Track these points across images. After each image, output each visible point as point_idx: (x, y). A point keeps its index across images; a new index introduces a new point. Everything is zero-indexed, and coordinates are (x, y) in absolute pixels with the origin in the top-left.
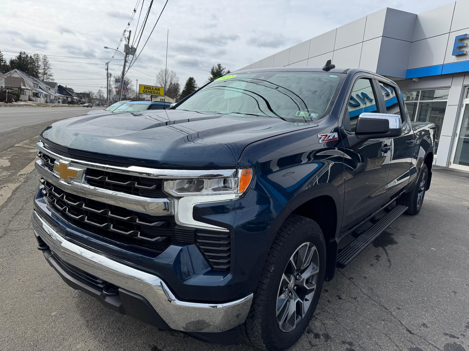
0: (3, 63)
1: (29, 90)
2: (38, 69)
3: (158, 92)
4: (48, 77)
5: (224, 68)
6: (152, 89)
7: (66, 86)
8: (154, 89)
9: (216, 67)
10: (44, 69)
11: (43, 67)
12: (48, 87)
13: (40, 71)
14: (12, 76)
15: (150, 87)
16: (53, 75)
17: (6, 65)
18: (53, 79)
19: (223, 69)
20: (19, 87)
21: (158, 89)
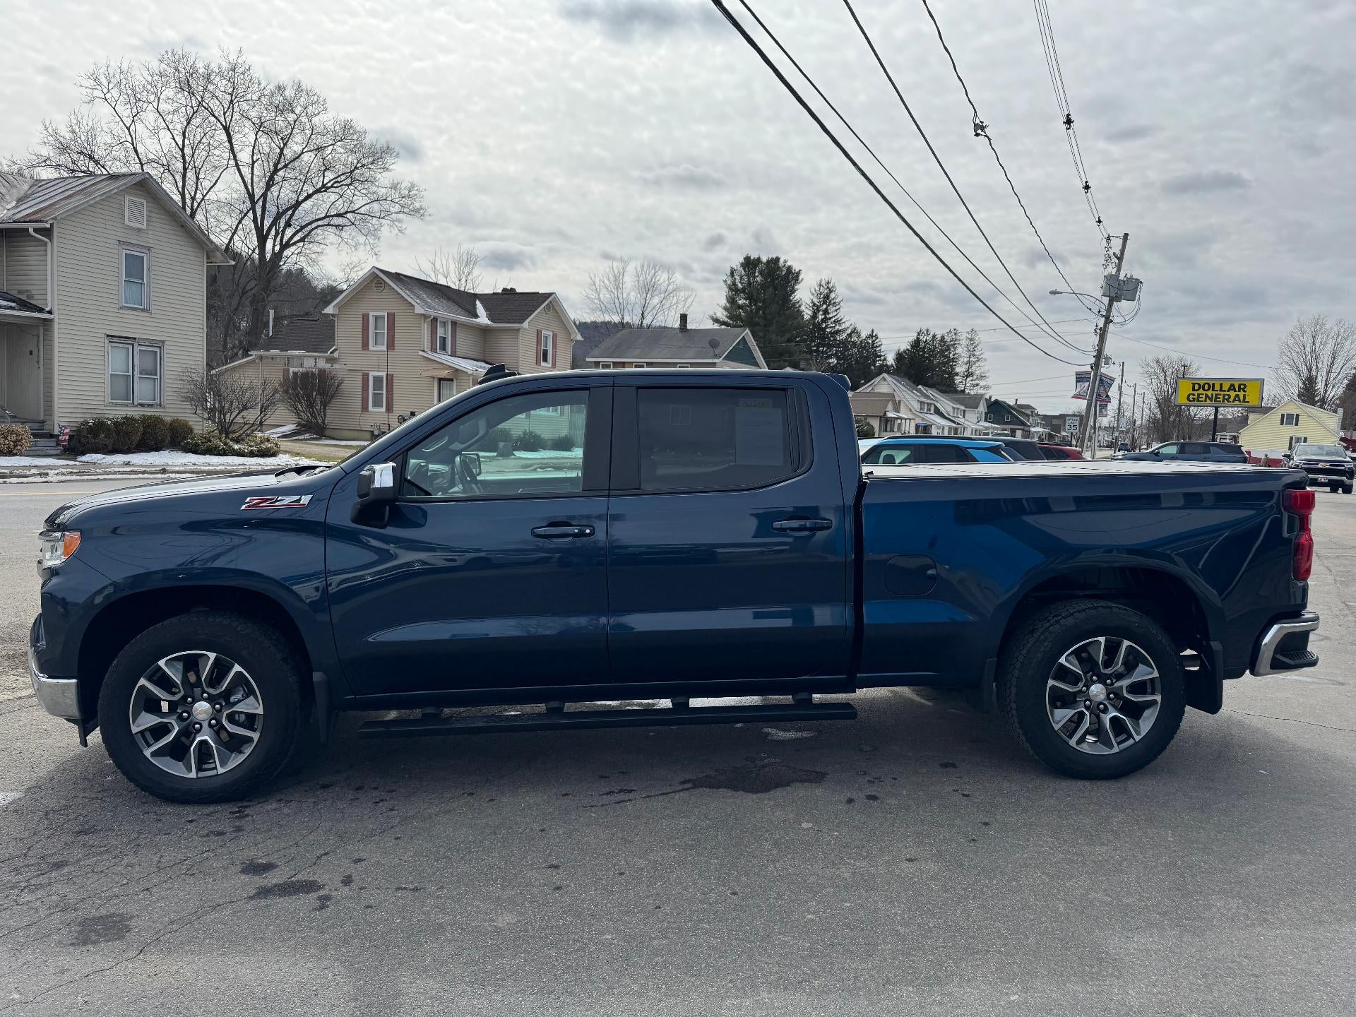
0: (881, 362)
1: (908, 421)
2: (955, 365)
3: (1241, 394)
4: (977, 381)
6: (1217, 387)
7: (1017, 400)
8: (1226, 387)
10: (969, 362)
11: (966, 360)
12: (958, 409)
13: (958, 370)
14: (876, 391)
15: (1211, 383)
16: (987, 375)
17: (887, 365)
18: (986, 387)
20: (882, 414)
21: (1240, 385)
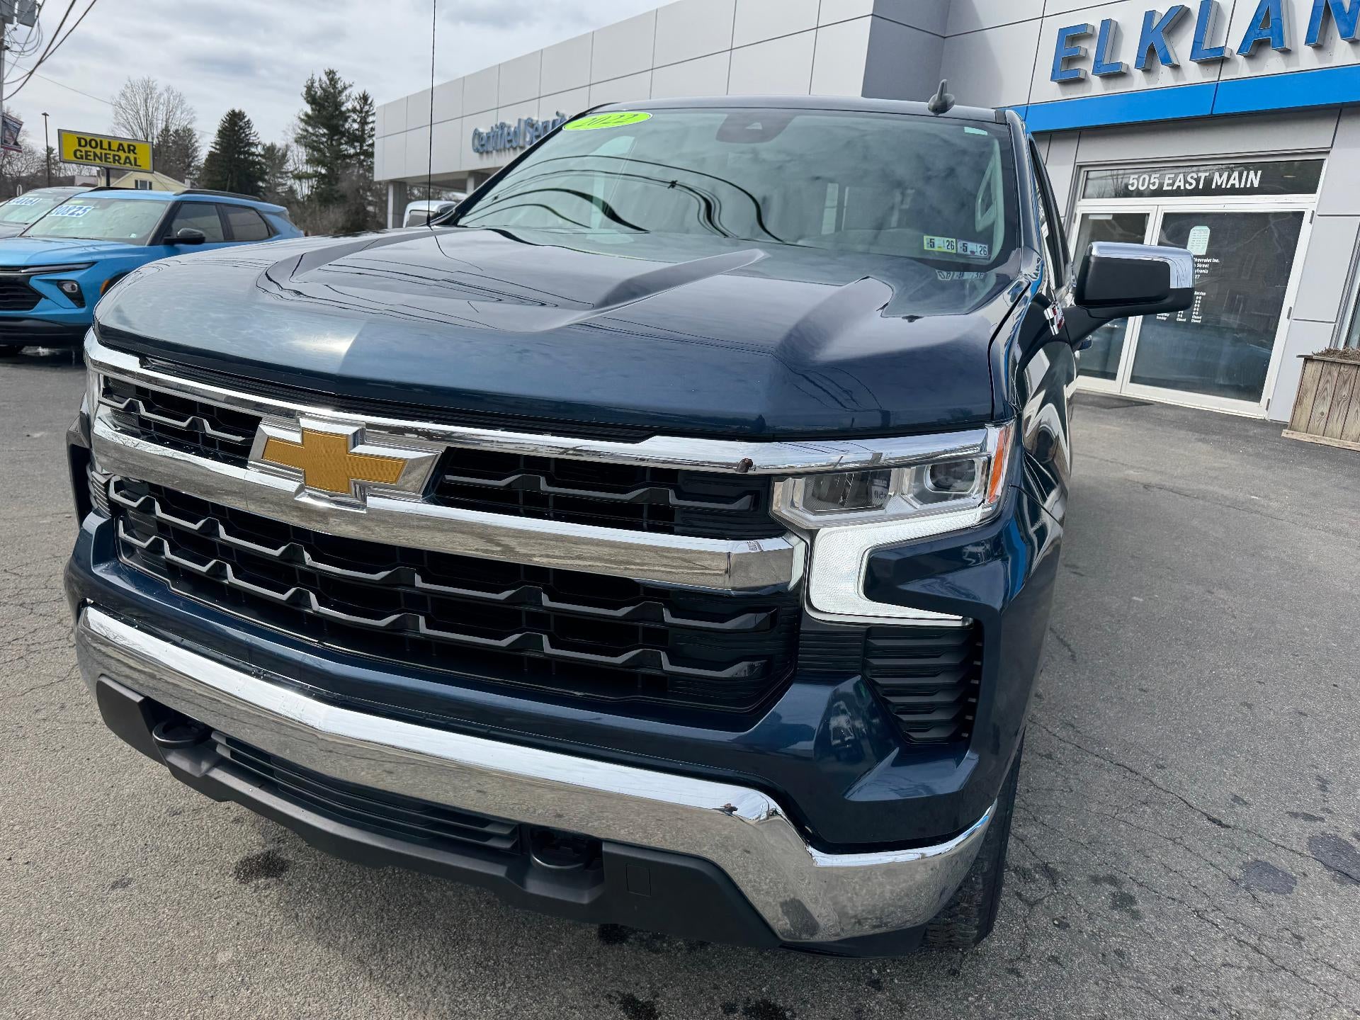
3: (132, 156)
5: (347, 83)
6: (105, 145)
8: (115, 146)
9: (320, 80)
15: (98, 140)
19: (345, 88)
21: (129, 146)
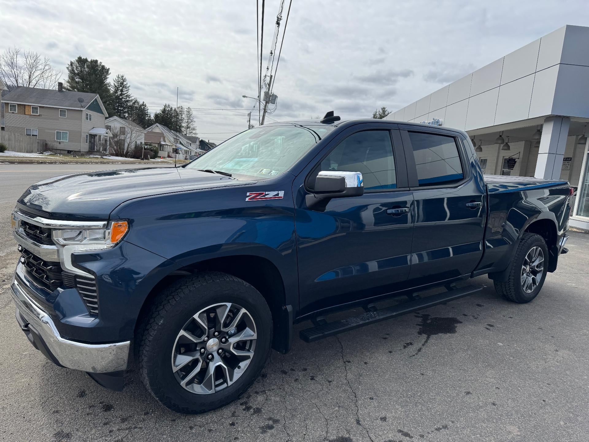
0: (148, 118)
1: (170, 146)
2: (182, 123)
4: (192, 131)
5: (389, 112)
7: (209, 140)
9: (379, 111)
10: (188, 122)
11: (186, 121)
12: (189, 143)
13: (183, 125)
14: (154, 131)
16: (196, 128)
17: (151, 119)
18: (195, 134)
19: (388, 114)
20: (159, 143)
